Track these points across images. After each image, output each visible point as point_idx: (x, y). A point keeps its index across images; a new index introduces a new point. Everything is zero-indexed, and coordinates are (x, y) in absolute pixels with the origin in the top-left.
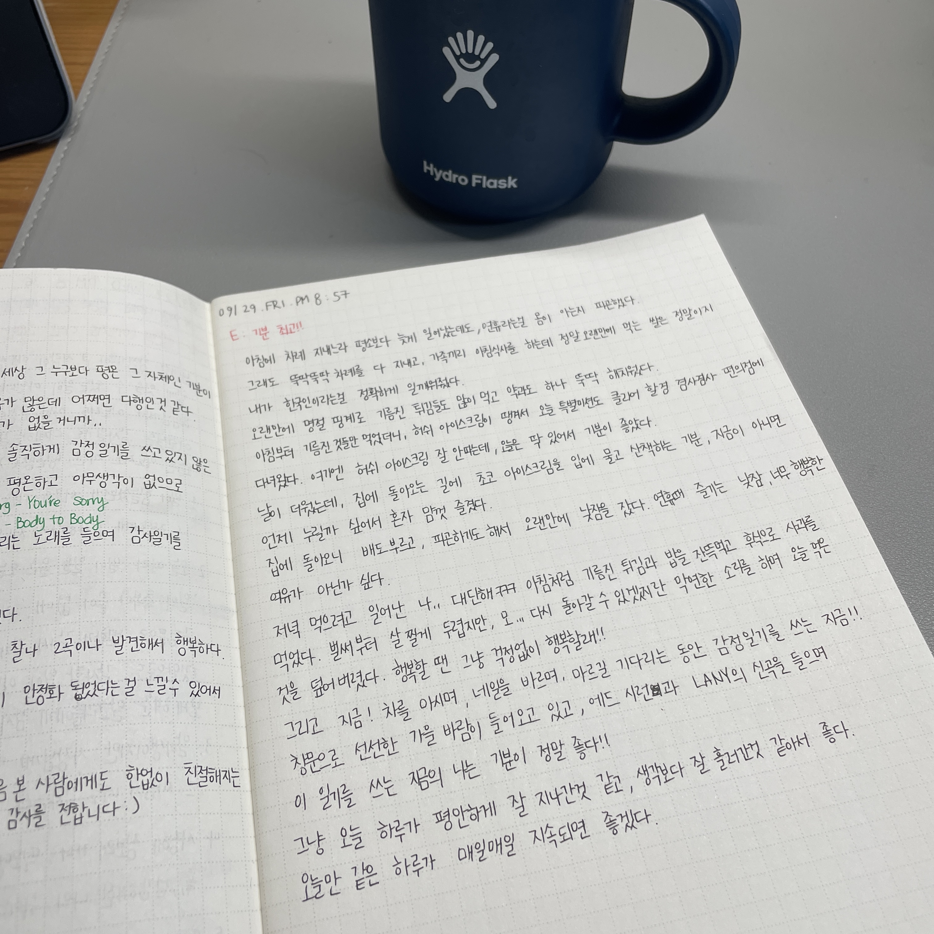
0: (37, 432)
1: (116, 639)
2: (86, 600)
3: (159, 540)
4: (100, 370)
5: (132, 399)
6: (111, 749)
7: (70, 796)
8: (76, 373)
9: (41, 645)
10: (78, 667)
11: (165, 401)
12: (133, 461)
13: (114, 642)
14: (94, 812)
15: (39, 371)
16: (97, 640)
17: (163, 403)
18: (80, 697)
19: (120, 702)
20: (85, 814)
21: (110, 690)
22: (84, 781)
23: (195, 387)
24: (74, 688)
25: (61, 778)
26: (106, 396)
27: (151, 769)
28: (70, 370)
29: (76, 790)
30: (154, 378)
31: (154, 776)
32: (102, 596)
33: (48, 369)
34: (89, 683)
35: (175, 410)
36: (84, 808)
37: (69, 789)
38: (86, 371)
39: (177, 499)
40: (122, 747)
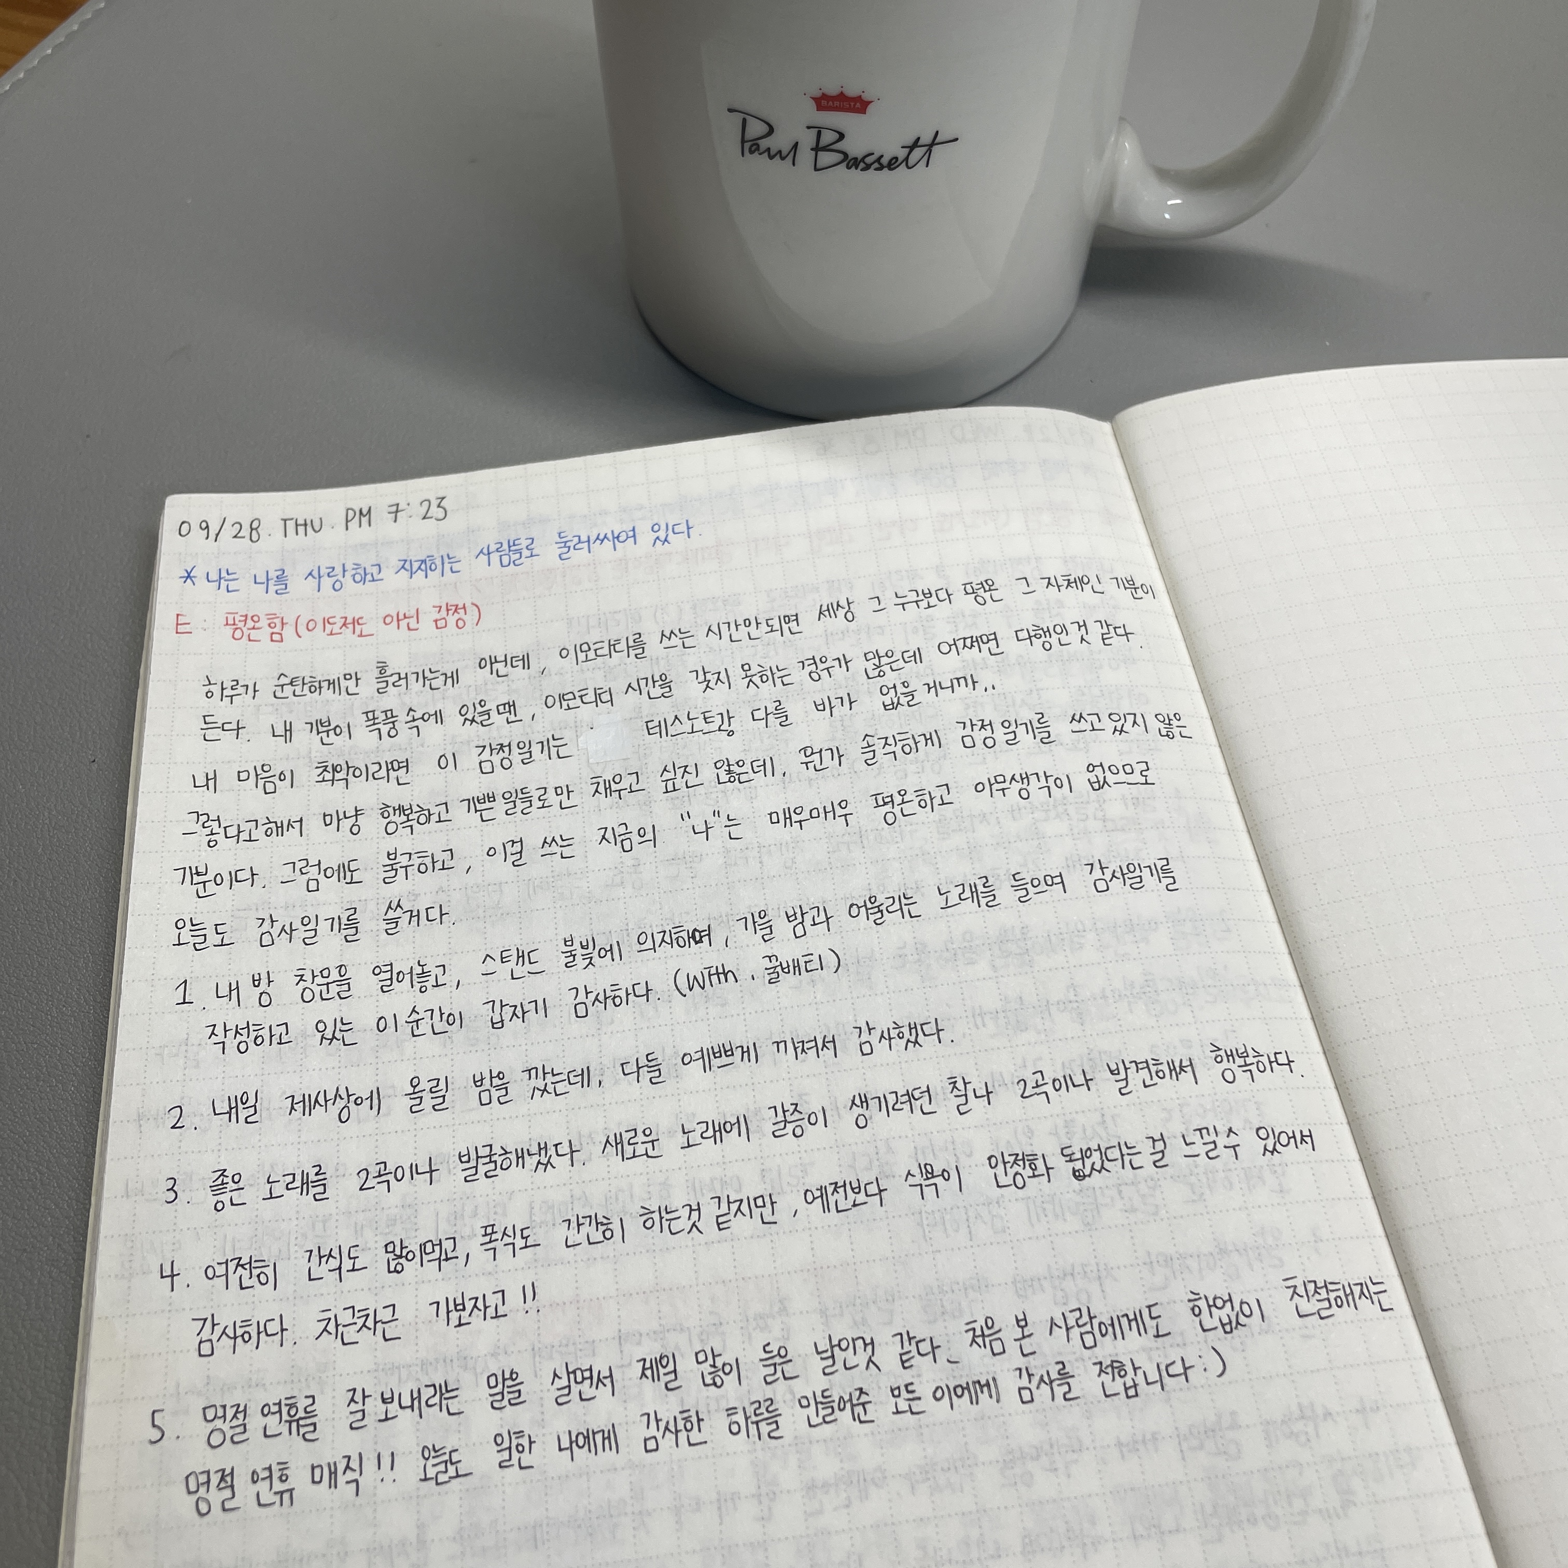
0: (899, 713)
1: (1113, 1067)
2: (1048, 1002)
3: (1138, 880)
4: (970, 590)
5: (1032, 634)
6: (1155, 1264)
7: (1108, 1349)
8: (933, 600)
9: (996, 1085)
10: (1066, 1121)
11: (1085, 625)
12: (1062, 744)
13: (1112, 1072)
14: (1153, 1376)
15: (875, 605)
16: (1083, 1071)
17: (1083, 628)
18: (1082, 1174)
19: (1149, 1180)
20: (1140, 1379)
21: (1127, 1159)
22: (1124, 1321)
23: (1127, 585)
24: (1068, 1158)
25: (1085, 1318)
26: (990, 635)
27: (1229, 1294)
28: (923, 598)
29: (1115, 1338)
30: (1056, 587)
31: (1237, 1308)
32: (1072, 993)
33: (889, 599)
34: (1089, 1149)
35: (1105, 636)
36: (1135, 1369)
37: (1103, 1336)
38: (949, 596)
39: (1149, 798)
40: (1171, 1259)
